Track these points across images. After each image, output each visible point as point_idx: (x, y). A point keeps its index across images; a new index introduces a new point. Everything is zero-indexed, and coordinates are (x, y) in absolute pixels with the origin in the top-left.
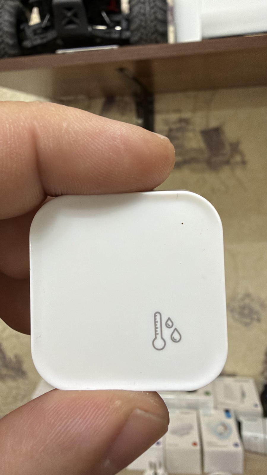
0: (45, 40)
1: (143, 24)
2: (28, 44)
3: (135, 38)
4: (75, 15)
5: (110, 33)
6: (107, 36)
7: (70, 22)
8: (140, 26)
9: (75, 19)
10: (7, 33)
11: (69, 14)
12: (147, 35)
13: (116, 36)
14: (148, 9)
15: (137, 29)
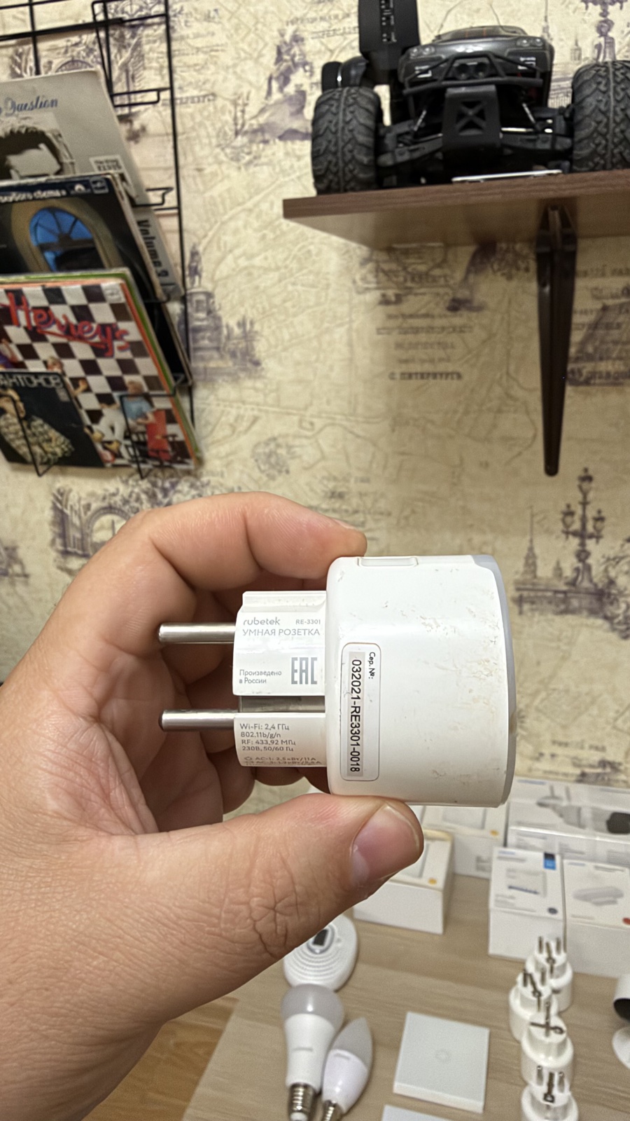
0: (416, 155)
1: (602, 129)
2: (386, 160)
3: (581, 152)
4: (481, 115)
5: (534, 141)
6: (530, 146)
7: (471, 125)
8: (596, 130)
9: (478, 121)
10: (362, 145)
11: (471, 112)
12: (606, 147)
13: (547, 146)
14: (613, 103)
15: (590, 137)
